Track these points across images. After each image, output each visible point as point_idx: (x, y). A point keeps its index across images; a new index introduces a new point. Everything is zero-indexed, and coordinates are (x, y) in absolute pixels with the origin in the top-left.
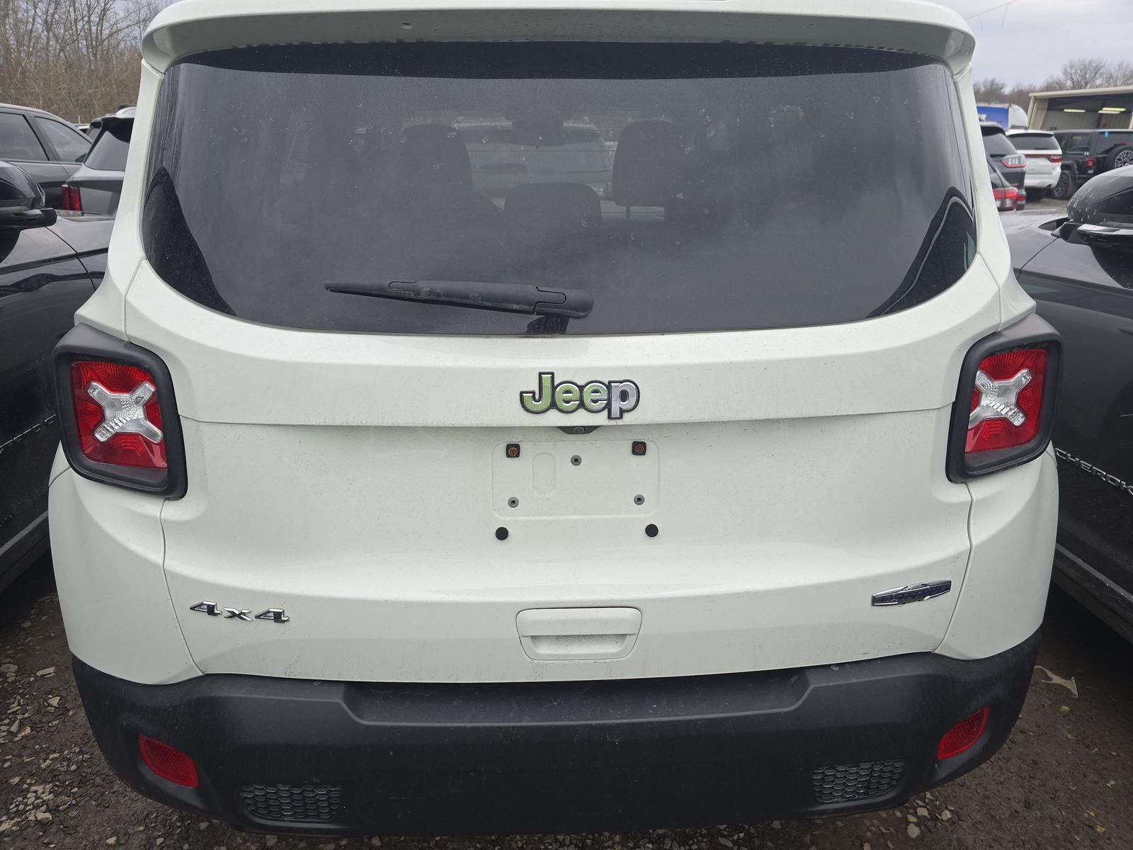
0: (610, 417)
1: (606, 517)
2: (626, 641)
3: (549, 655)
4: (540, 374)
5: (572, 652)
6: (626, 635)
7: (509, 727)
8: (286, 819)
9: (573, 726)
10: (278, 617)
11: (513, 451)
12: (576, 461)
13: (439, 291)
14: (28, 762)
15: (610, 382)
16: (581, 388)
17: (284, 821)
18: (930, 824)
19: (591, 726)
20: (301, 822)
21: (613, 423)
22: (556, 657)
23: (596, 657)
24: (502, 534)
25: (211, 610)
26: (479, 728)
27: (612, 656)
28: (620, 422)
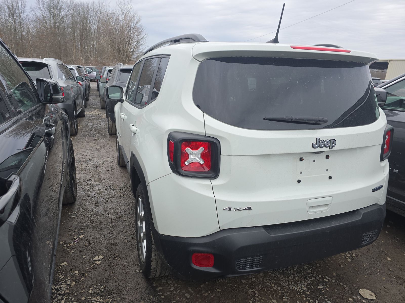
0: (330, 149)
1: (320, 175)
2: (329, 206)
3: (312, 212)
4: (317, 139)
5: (317, 210)
6: (329, 204)
7: (306, 231)
8: (247, 269)
9: (319, 229)
10: (249, 209)
11: (301, 159)
12: (314, 161)
13: (297, 119)
14: (83, 292)
15: (330, 140)
16: (325, 141)
17: (246, 269)
18: (351, 258)
19: (323, 229)
20: (251, 269)
21: (330, 150)
22: (314, 212)
23: (321, 211)
24: (299, 181)
25: (230, 209)
26: (299, 233)
27: (325, 210)
28: (331, 150)
